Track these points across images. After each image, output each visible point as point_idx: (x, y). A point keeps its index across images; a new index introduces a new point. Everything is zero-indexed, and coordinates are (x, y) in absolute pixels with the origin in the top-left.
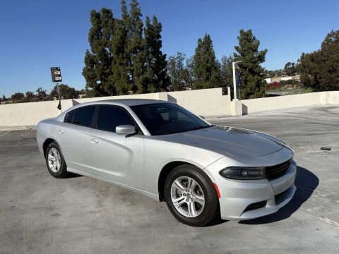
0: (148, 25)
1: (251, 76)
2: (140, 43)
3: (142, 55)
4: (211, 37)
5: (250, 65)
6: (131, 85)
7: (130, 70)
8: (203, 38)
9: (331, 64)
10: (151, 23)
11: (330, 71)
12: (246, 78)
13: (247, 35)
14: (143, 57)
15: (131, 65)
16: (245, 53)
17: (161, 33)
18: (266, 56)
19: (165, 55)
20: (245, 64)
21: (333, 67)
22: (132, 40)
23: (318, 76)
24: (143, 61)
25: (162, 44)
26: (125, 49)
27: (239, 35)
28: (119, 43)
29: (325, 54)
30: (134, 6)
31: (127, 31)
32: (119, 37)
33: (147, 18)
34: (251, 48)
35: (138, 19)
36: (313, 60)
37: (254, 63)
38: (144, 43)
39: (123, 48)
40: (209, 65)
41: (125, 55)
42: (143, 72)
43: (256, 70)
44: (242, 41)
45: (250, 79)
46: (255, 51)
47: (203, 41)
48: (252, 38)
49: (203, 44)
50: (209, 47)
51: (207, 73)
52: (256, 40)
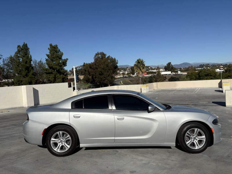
1: (58, 75)
4: (28, 45)
5: (58, 67)
8: (21, 45)
9: (101, 70)
11: (100, 74)
12: (55, 76)
13: (55, 48)
16: (54, 59)
18: (67, 63)
20: (54, 67)
21: (101, 72)
23: (94, 77)
27: (49, 47)
29: (97, 64)
34: (58, 57)
36: (91, 67)
37: (61, 66)
40: (28, 65)
43: (62, 71)
44: (51, 51)
45: (58, 77)
46: (61, 58)
47: (21, 47)
48: (58, 50)
49: (22, 49)
50: (27, 52)
51: (25, 71)
52: (61, 52)
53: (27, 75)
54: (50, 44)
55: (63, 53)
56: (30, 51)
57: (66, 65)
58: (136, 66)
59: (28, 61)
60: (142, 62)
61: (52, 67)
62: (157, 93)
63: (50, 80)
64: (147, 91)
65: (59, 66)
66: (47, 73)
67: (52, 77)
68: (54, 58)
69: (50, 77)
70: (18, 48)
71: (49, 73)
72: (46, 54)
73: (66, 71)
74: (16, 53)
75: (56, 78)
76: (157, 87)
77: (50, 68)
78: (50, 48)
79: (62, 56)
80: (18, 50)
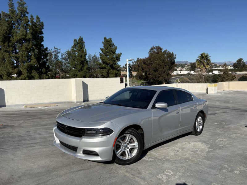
0: (32, 22)
1: (111, 70)
2: (25, 36)
3: (28, 46)
4: (83, 39)
5: (111, 62)
6: (16, 70)
7: (16, 57)
8: (78, 39)
9: (155, 66)
10: (35, 21)
11: (154, 71)
12: (108, 71)
13: (109, 42)
14: (28, 47)
15: (16, 53)
16: (108, 54)
17: (43, 30)
18: (121, 57)
19: (47, 48)
21: (156, 68)
22: (18, 32)
23: (148, 73)
24: (28, 50)
25: (44, 39)
26: (11, 39)
27: (103, 41)
28: (6, 33)
29: (152, 60)
30: (22, 4)
31: (13, 24)
32: (6, 28)
33: (32, 16)
34: (112, 51)
35: (24, 15)
36: (144, 63)
38: (29, 36)
39: (10, 37)
40: (82, 59)
41: (10, 44)
42: (28, 60)
43: (114, 66)
44: (105, 45)
45: (111, 72)
46: (114, 53)
47: (77, 41)
48: (112, 44)
49: (78, 43)
50: (82, 46)
51: (81, 65)
52: (115, 46)
53: (81, 69)
54: (104, 38)
55: (117, 47)
56: (85, 45)
57: (120, 60)
58: (199, 62)
59: (83, 56)
60: (206, 56)
61: (106, 62)
62: (230, 96)
63: (103, 75)
64: (215, 92)
65: (113, 61)
66: (100, 68)
67: (105, 72)
68: (108, 52)
69: (103, 73)
70: (74, 42)
71: (102, 68)
72: (100, 49)
73: (119, 66)
74: (73, 47)
75: (109, 73)
76: (228, 87)
77: (104, 62)
78: (105, 41)
79: (116, 50)
80: (74, 44)
